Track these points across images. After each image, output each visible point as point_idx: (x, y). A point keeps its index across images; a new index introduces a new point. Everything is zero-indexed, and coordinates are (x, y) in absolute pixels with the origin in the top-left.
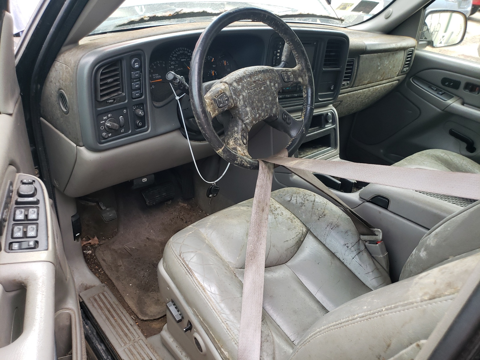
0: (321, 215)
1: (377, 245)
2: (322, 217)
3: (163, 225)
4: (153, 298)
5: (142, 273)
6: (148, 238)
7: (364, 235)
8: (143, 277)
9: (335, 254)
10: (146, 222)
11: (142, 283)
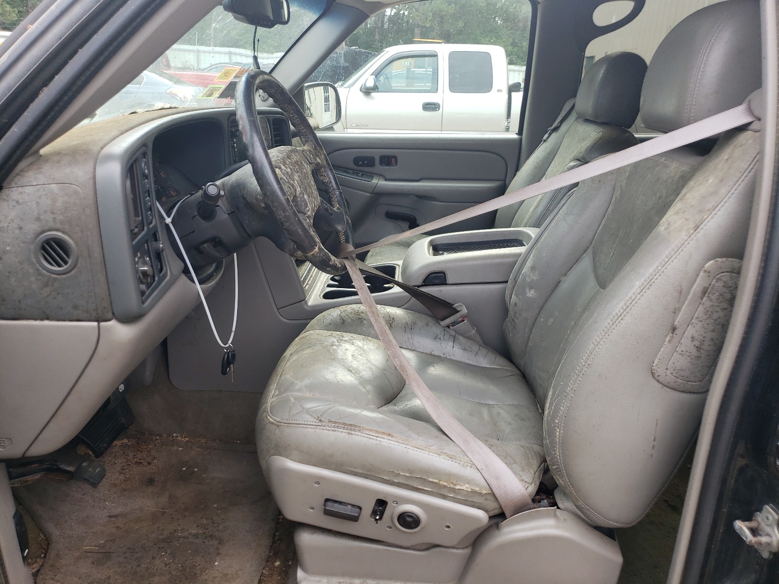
0: (390, 321)
1: (465, 321)
2: (392, 322)
3: (115, 486)
4: (215, 578)
5: (157, 562)
6: (110, 517)
7: (443, 319)
8: (166, 565)
9: (432, 353)
10: (83, 497)
11: (174, 573)
